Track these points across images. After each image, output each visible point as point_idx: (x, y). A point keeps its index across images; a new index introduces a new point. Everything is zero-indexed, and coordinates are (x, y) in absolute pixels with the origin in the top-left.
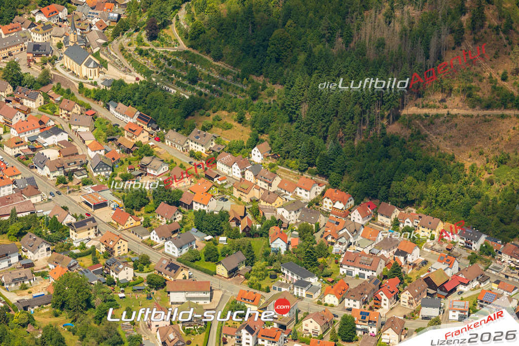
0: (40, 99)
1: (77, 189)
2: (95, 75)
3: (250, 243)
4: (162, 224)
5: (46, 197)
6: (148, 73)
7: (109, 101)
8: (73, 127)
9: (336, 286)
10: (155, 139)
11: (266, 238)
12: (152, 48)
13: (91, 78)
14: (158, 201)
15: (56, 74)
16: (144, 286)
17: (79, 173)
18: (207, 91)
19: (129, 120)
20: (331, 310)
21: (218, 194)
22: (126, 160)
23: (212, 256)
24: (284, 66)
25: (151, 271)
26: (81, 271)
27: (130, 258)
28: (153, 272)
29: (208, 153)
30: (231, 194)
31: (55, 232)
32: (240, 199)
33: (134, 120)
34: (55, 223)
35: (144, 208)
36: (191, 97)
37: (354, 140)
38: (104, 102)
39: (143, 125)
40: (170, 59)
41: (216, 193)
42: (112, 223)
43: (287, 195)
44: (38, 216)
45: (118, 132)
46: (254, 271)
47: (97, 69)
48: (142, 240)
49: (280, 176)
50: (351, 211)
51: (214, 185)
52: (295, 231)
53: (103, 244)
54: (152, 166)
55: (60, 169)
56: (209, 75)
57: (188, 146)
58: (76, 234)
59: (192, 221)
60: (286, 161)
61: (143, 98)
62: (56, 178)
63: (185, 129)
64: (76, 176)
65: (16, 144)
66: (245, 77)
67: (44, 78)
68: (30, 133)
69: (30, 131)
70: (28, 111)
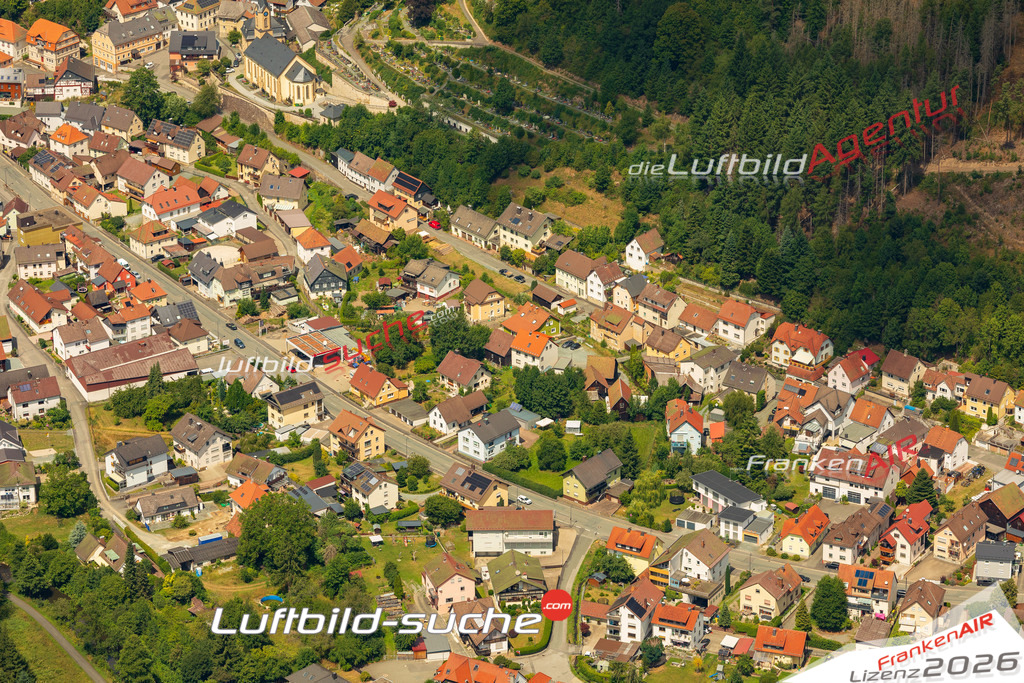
0: (199, 145)
1: (278, 326)
2: (308, 97)
3: (629, 433)
4: (451, 395)
5: (217, 342)
6: (413, 93)
7: (337, 148)
8: (266, 202)
9: (804, 518)
10: (430, 224)
11: (660, 423)
12: (420, 41)
13: (300, 101)
14: (442, 350)
15: (229, 94)
16: (419, 519)
17: (282, 294)
18: (534, 129)
19: (377, 186)
20: (796, 566)
21: (560, 335)
22: (374, 267)
23: (554, 459)
24: (687, 77)
25: (432, 491)
26: (294, 491)
27: (389, 464)
28: (437, 493)
29: (538, 251)
30: (586, 334)
31: (238, 412)
32: (604, 344)
33: (388, 186)
34: (238, 395)
35: (412, 362)
36: (502, 140)
37: (831, 226)
38: (326, 150)
39: (407, 197)
40: (458, 63)
41: (555, 331)
42: (351, 394)
43: (698, 336)
44: (204, 380)
45: (355, 210)
46: (640, 489)
47: (310, 85)
48: (411, 427)
49: (684, 299)
50: (827, 368)
51: (552, 317)
52: (718, 407)
53: (335, 436)
54: (427, 280)
55: (245, 286)
56: (535, 95)
57: (497, 239)
58: (280, 415)
59: (511, 389)
60: (696, 267)
61: (405, 143)
62: (235, 303)
63: (491, 205)
64: (275, 300)
65: (154, 235)
66: (608, 100)
67: (206, 103)
68: (182, 214)
69: (181, 210)
70: (174, 169)
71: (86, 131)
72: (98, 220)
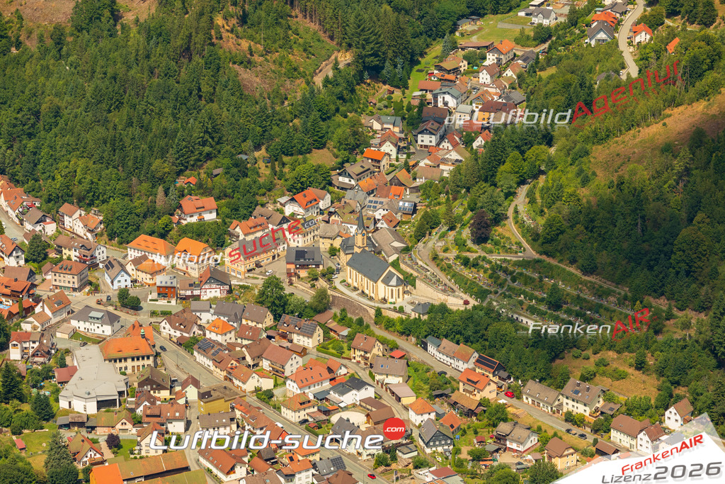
0: (319, 332)
1: (407, 475)
2: (399, 297)
6: (482, 294)
7: (426, 337)
8: (378, 377)
10: (506, 394)
12: (482, 255)
13: (393, 300)
15: (337, 295)
17: (405, 450)
18: (580, 321)
19: (462, 366)
22: (469, 428)
24: (698, 282)
29: (595, 415)
33: (471, 365)
38: (418, 338)
39: (488, 374)
40: (514, 271)
45: (446, 384)
47: (401, 288)
54: (515, 438)
56: (578, 296)
57: (561, 405)
60: (721, 428)
61: (481, 332)
62: (371, 457)
63: (558, 381)
64: (400, 454)
65: (301, 404)
66: (637, 300)
67: (320, 302)
68: (317, 387)
69: (316, 384)
70: (303, 352)
71: (231, 323)
72: (253, 392)
